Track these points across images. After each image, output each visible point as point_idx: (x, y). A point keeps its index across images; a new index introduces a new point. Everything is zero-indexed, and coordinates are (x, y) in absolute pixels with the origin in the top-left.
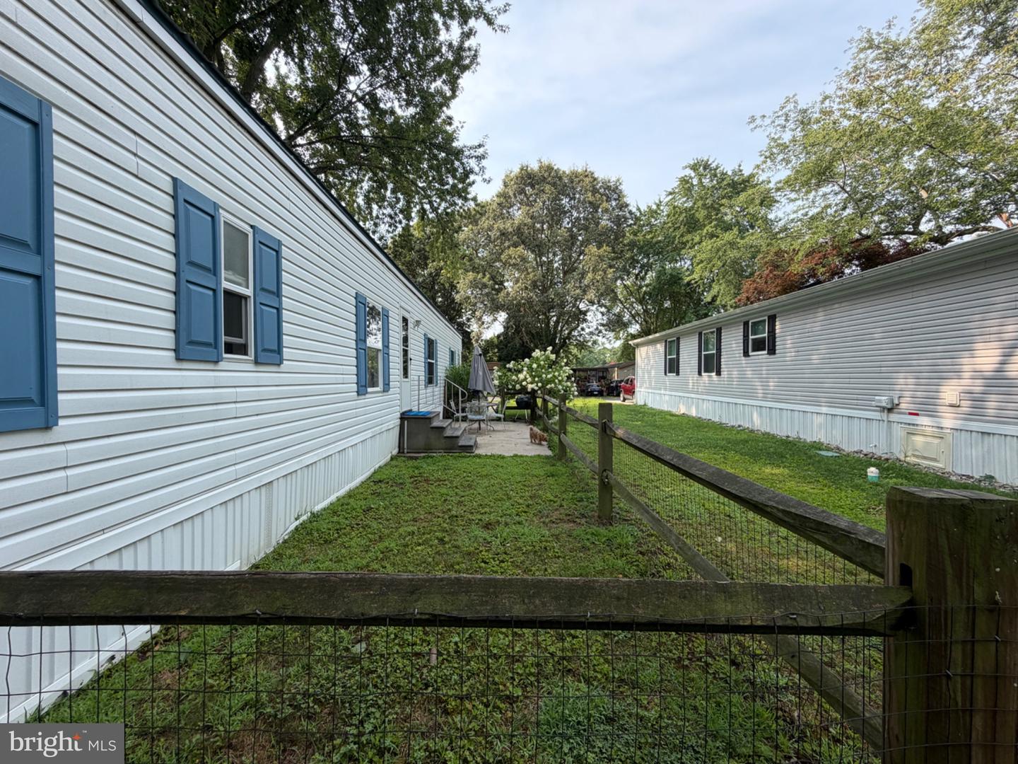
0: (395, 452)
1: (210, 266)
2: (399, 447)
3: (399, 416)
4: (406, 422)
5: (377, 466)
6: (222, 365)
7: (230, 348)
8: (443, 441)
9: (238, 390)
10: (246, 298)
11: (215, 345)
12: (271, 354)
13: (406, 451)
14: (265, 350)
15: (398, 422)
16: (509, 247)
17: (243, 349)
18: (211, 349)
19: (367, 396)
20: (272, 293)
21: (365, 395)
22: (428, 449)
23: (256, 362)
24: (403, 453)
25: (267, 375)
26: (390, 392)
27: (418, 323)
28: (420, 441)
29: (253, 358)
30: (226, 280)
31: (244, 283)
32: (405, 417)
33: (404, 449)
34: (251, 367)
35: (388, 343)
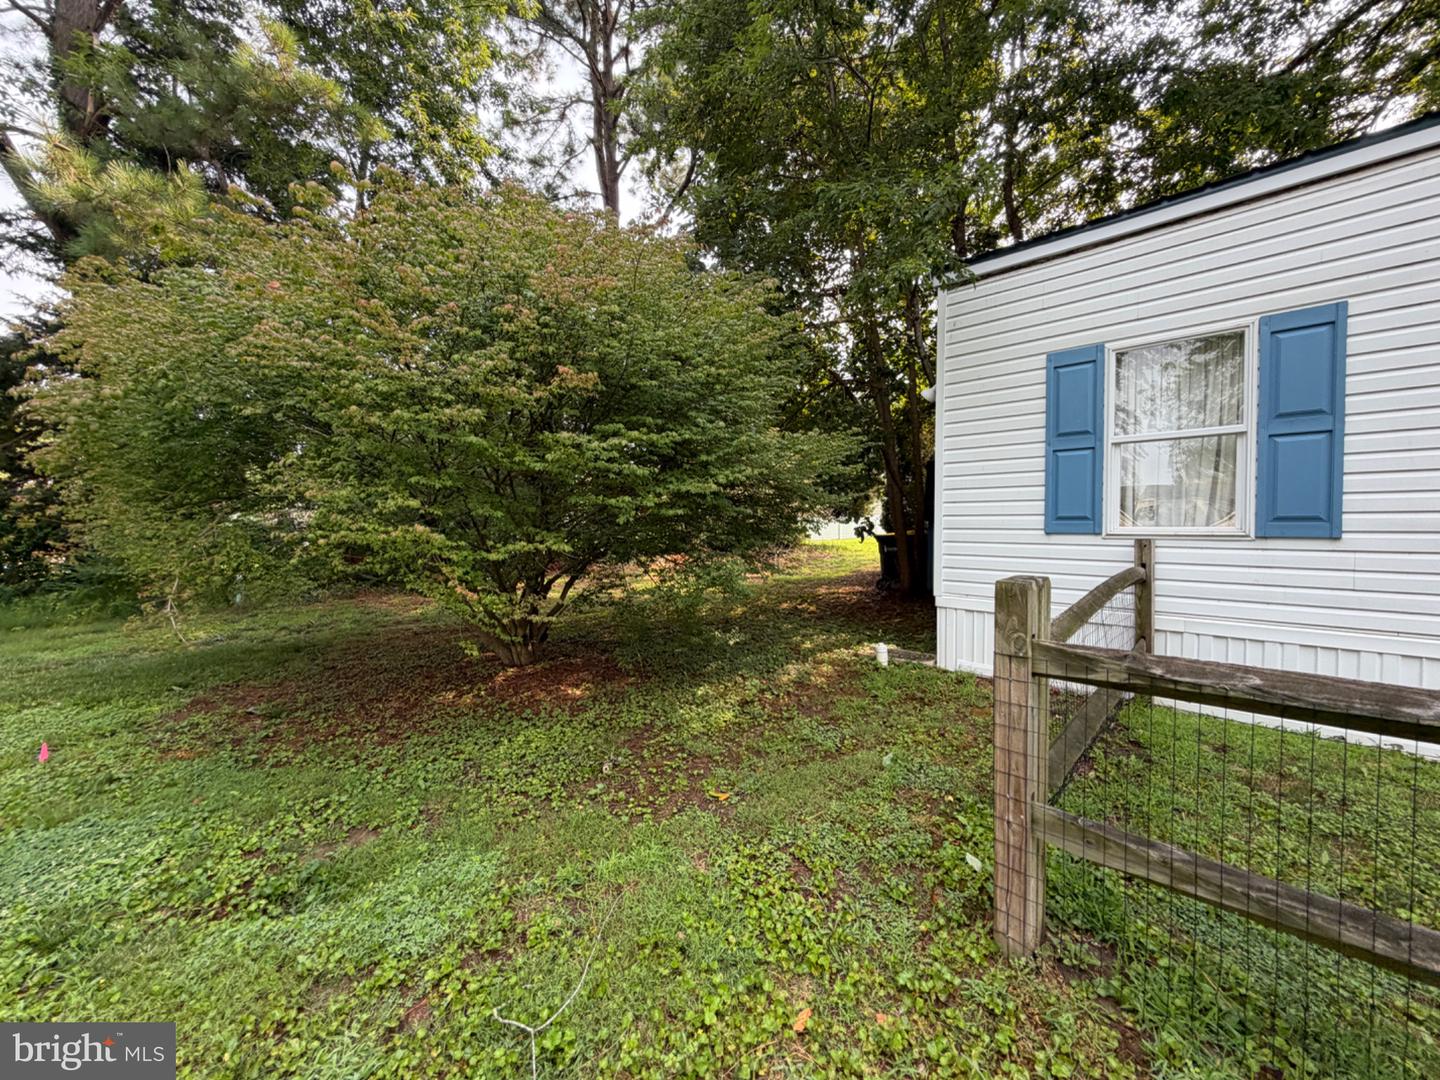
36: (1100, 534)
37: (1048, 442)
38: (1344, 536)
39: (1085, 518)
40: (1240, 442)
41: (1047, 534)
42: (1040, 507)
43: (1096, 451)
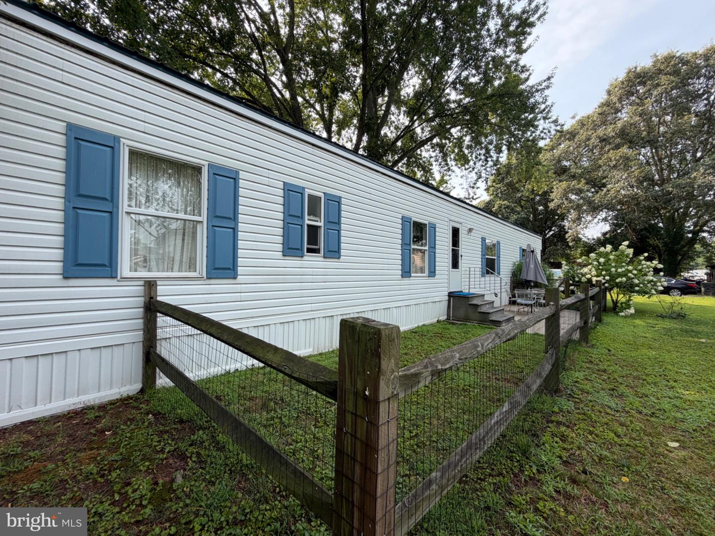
0: (444, 318)
1: (300, 215)
2: (448, 315)
3: (447, 294)
4: (452, 299)
5: (421, 324)
6: (305, 258)
7: (309, 251)
8: (478, 315)
9: (314, 269)
10: (320, 227)
11: (302, 249)
12: (334, 252)
13: (451, 318)
14: (329, 251)
15: (447, 298)
16: (609, 151)
17: (317, 251)
18: (299, 251)
19: (411, 278)
20: (336, 223)
21: (409, 277)
22: (467, 319)
23: (324, 257)
24: (450, 319)
25: (332, 263)
26: (436, 278)
27: (470, 230)
28: (461, 313)
29: (322, 255)
30: (309, 220)
31: (319, 221)
32: (451, 295)
33: (450, 317)
34: (322, 259)
35: (435, 244)
36: (116, 277)
37: (67, 198)
38: (239, 277)
39: (104, 265)
40: (199, 227)
41: (65, 278)
42: (59, 254)
43: (113, 215)
